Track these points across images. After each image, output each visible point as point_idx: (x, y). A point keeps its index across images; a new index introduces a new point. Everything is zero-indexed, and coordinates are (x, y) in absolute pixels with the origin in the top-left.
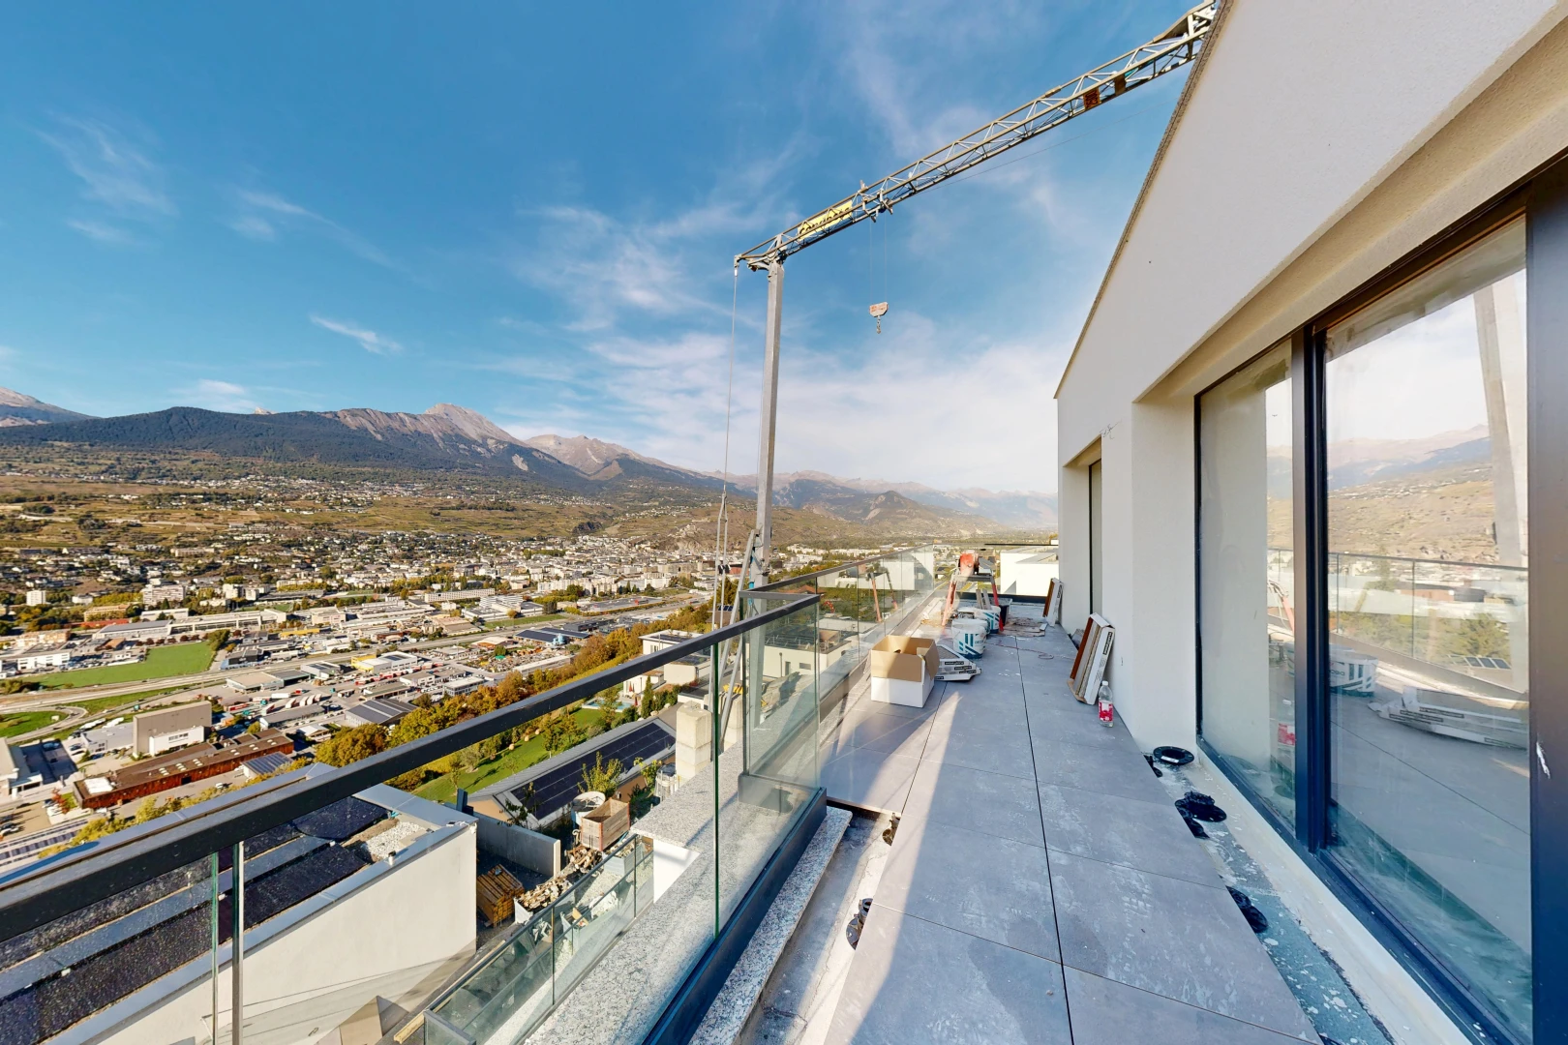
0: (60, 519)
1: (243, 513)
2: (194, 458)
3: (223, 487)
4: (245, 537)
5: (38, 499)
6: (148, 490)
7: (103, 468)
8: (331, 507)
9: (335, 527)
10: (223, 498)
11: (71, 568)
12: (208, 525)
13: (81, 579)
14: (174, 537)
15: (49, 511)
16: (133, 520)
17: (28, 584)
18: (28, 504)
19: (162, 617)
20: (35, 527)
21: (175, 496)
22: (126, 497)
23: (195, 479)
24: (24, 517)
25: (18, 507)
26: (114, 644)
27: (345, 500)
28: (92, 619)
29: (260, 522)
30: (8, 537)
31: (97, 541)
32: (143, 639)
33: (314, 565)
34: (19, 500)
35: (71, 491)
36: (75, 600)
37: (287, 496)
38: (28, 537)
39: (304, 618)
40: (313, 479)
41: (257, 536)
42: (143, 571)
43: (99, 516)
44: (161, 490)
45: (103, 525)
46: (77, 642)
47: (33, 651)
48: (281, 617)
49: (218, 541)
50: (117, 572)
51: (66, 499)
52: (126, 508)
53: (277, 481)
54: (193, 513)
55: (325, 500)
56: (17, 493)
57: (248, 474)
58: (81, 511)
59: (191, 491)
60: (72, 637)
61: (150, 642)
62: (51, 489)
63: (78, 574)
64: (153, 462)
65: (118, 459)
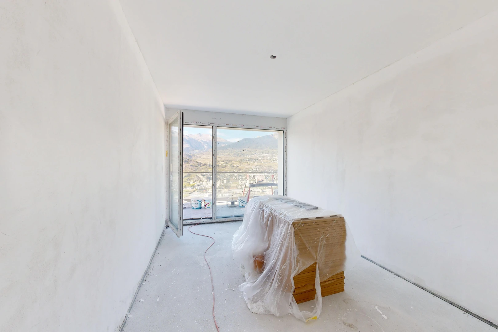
0: (228, 165)
1: (254, 163)
2: (247, 150)
3: (251, 157)
4: (255, 169)
5: (226, 161)
6: (240, 158)
7: (234, 154)
8: (271, 162)
9: (272, 167)
10: (251, 160)
11: (230, 176)
12: (249, 166)
13: (231, 178)
14: (243, 169)
15: (227, 163)
16: (238, 165)
17: (224, 179)
18: (225, 162)
19: (241, 188)
20: (225, 167)
21: (244, 159)
22: (237, 160)
23: (247, 155)
24: (224, 164)
25: (223, 163)
26: (234, 193)
27: (274, 159)
28: (232, 187)
29: (258, 166)
30: (222, 168)
31: (233, 170)
32: (238, 193)
33: (268, 177)
34: (224, 161)
35: (230, 159)
36: (230, 183)
37: (263, 159)
38: (224, 169)
39: (265, 192)
40: (268, 154)
41: (257, 169)
42: (239, 177)
43: (233, 164)
44: (242, 158)
45: (234, 167)
46: (230, 192)
47: (224, 193)
48: (261, 191)
49: (250, 170)
50: (236, 177)
51: (230, 161)
52: (236, 162)
53: (261, 155)
54: (246, 163)
55: (270, 159)
56: (223, 159)
57: (255, 154)
58: (231, 163)
59: (246, 158)
60: (229, 190)
61: (239, 193)
62: (227, 159)
63: (230, 177)
64: (241, 152)
65: (236, 151)
